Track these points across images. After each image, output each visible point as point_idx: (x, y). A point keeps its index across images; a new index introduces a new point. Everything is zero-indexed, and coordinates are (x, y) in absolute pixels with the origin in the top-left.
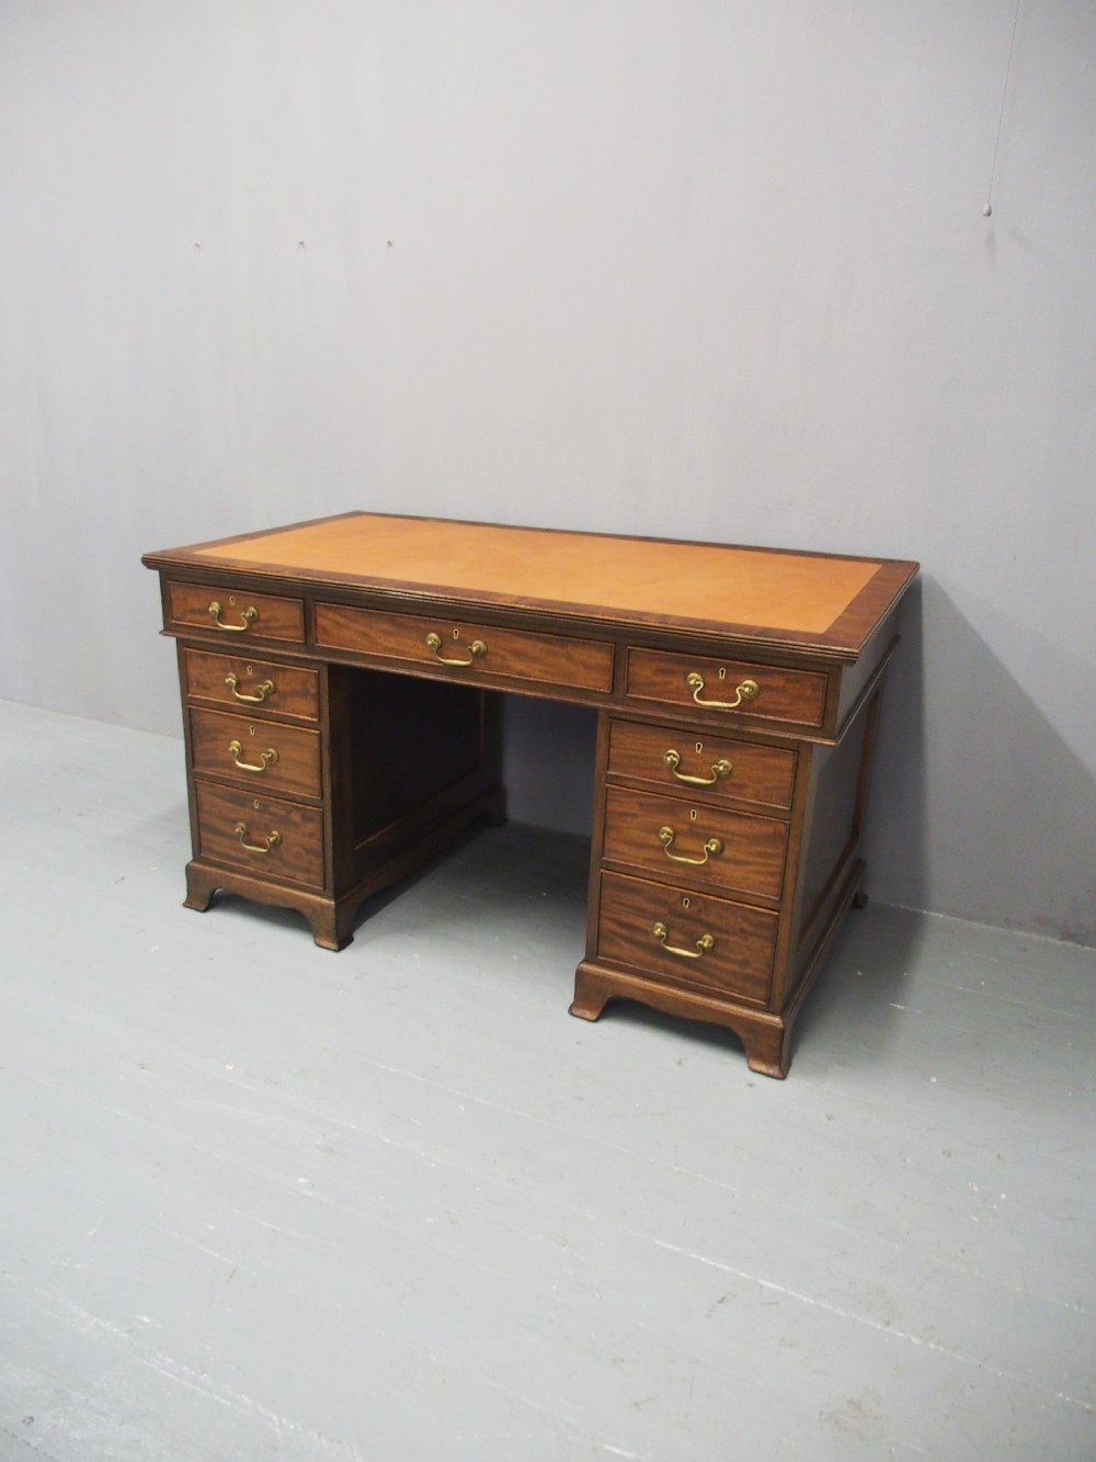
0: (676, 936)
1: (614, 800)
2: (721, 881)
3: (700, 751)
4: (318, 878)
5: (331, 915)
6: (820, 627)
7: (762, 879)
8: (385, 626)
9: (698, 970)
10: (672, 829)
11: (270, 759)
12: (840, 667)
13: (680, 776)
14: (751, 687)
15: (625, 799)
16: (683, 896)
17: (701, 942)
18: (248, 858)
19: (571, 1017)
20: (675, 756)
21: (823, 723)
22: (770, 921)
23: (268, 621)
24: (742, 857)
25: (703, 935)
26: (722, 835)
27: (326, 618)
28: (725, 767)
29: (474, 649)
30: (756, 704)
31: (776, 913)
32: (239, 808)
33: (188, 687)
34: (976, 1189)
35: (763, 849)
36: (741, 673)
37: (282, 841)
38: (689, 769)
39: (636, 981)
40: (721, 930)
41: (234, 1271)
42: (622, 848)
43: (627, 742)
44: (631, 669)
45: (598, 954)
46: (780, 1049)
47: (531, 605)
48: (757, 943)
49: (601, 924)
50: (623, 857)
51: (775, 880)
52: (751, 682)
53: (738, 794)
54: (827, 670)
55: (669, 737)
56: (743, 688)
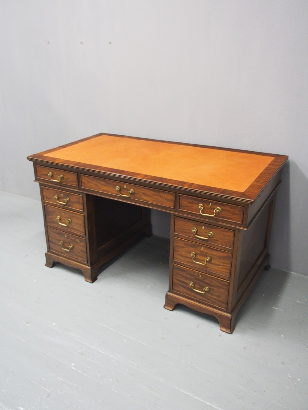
0: (197, 286)
1: (176, 242)
2: (211, 270)
3: (203, 229)
4: (85, 260)
5: (89, 272)
6: (242, 190)
7: (224, 270)
8: (102, 183)
9: (204, 297)
11: (69, 222)
13: (197, 236)
14: (219, 210)
15: (180, 242)
16: (199, 274)
17: (204, 289)
18: (64, 252)
19: (164, 309)
20: (195, 230)
21: (243, 223)
22: (227, 284)
23: (66, 179)
24: (218, 263)
25: (205, 286)
26: (211, 255)
27: (85, 179)
28: (211, 234)
30: (221, 215)
31: (229, 282)
32: (60, 236)
33: (43, 198)
34: (290, 376)
35: (224, 261)
36: (216, 205)
37: (74, 248)
38: (200, 234)
39: (185, 299)
40: (211, 285)
41: (49, 394)
42: (179, 257)
43: (180, 224)
44: (180, 201)
45: (172, 290)
46: (231, 325)
47: (148, 179)
48: (223, 291)
49: (173, 279)
50: (180, 260)
51: (228, 271)
52: (219, 208)
53: (216, 243)
54: (244, 205)
55: (194, 223)
56: (216, 210)
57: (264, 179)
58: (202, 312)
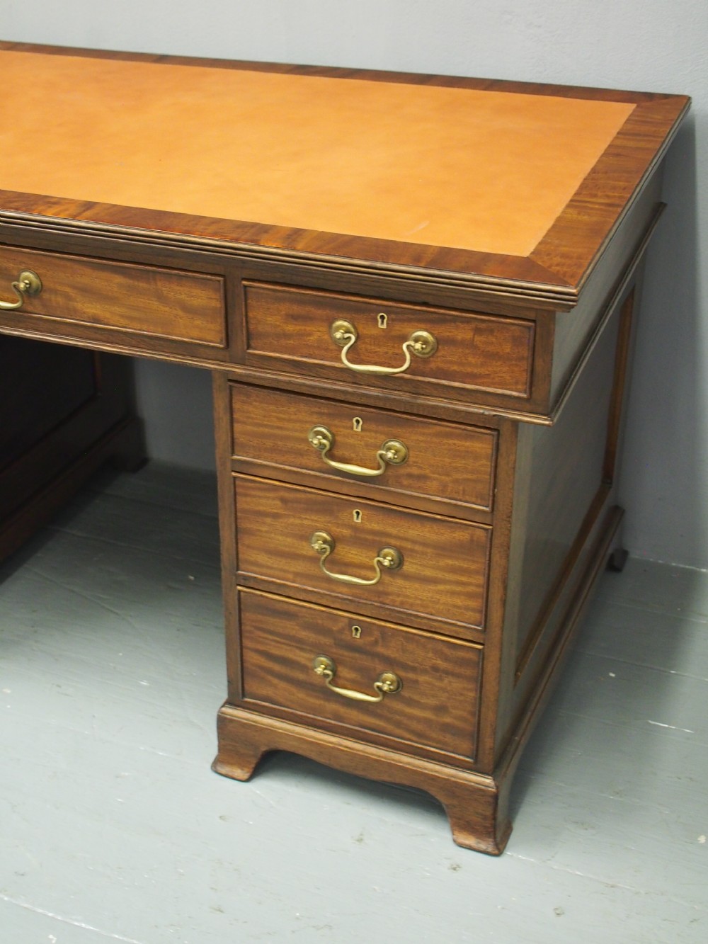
1: (246, 495)
2: (402, 604)
3: (359, 429)
6: (523, 246)
7: (458, 602)
9: (380, 716)
10: (329, 534)
12: (554, 312)
13: (334, 464)
14: (425, 342)
16: (351, 622)
17: (379, 684)
19: (216, 776)
20: (325, 437)
21: (531, 393)
22: (471, 656)
24: (429, 573)
25: (382, 672)
26: (398, 543)
28: (397, 452)
29: (22, 285)
30: (433, 365)
31: (480, 647)
35: (457, 563)
36: (410, 320)
38: (347, 454)
39: (299, 730)
40: (405, 667)
42: (263, 558)
43: (257, 415)
44: (250, 314)
45: (244, 695)
46: (495, 818)
47: (96, 221)
48: (456, 685)
49: (244, 650)
50: (264, 570)
51: (476, 604)
52: (425, 334)
53: (418, 489)
54: (532, 315)
55: (316, 409)
56: (412, 343)
57: (608, 197)
58: (374, 776)
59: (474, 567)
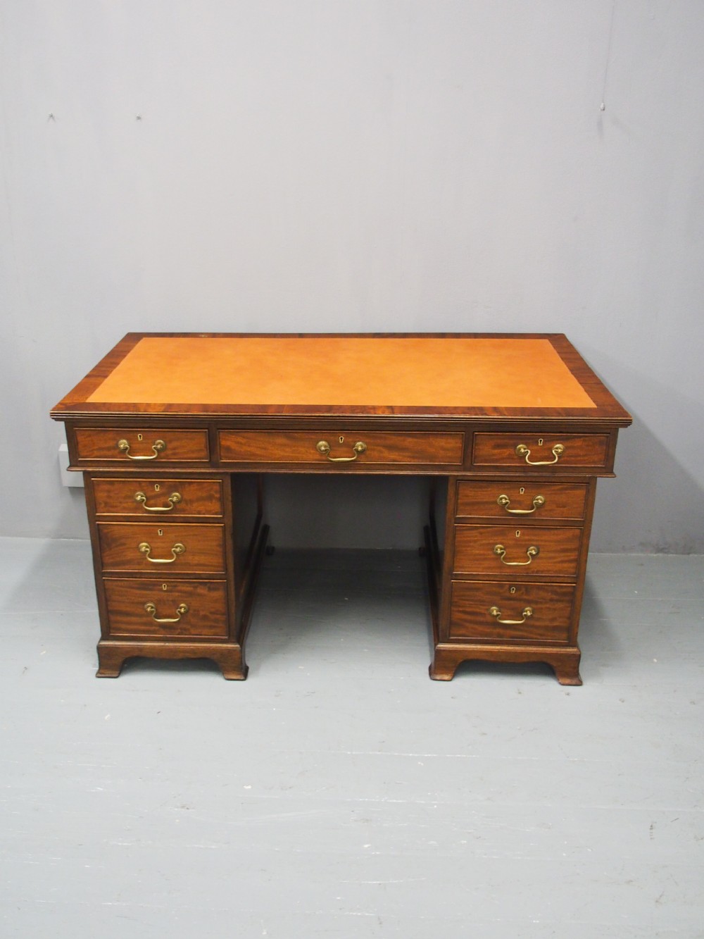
0: (506, 612)
1: (461, 534)
2: (539, 572)
3: (522, 493)
4: (225, 630)
5: (237, 656)
7: (565, 565)
8: (280, 441)
9: (522, 630)
10: (503, 545)
11: (181, 551)
12: (618, 429)
13: (511, 511)
14: (561, 448)
15: (469, 532)
16: (511, 586)
17: (525, 613)
18: (157, 628)
19: (432, 681)
20: (506, 499)
21: (606, 465)
22: (569, 590)
23: (176, 449)
24: (550, 555)
25: (524, 609)
26: (537, 543)
27: (229, 441)
28: (541, 500)
29: (359, 449)
31: (574, 585)
32: (148, 592)
33: (94, 508)
35: (565, 547)
36: (552, 440)
38: (515, 505)
39: (479, 647)
42: (467, 563)
44: (476, 447)
45: (450, 636)
46: (578, 668)
48: (562, 605)
49: (452, 613)
52: (560, 445)
53: (549, 516)
54: (609, 431)
55: (502, 487)
56: (556, 450)
58: (519, 660)
59: (573, 547)
